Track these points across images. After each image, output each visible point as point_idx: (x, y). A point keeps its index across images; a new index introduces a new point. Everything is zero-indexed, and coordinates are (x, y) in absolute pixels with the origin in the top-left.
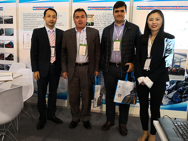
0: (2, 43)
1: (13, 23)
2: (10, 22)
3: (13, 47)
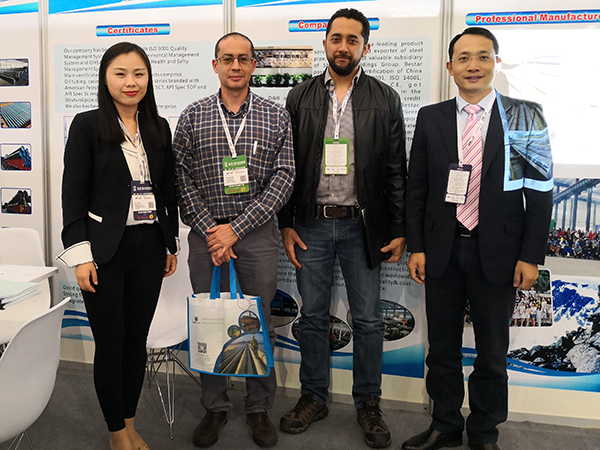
1: (27, 84)
2: (17, 79)
3: (28, 167)
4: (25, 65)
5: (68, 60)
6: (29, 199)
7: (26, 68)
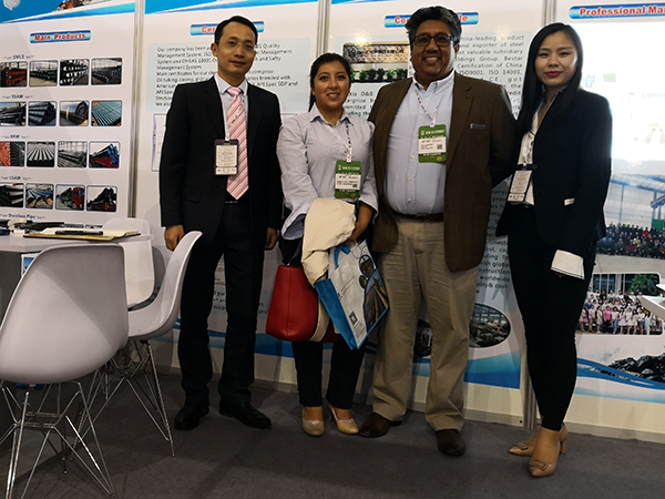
0: (79, 150)
1: (120, 83)
2: (110, 78)
3: (116, 165)
4: (119, 64)
5: (161, 59)
6: (114, 197)
7: (120, 67)
